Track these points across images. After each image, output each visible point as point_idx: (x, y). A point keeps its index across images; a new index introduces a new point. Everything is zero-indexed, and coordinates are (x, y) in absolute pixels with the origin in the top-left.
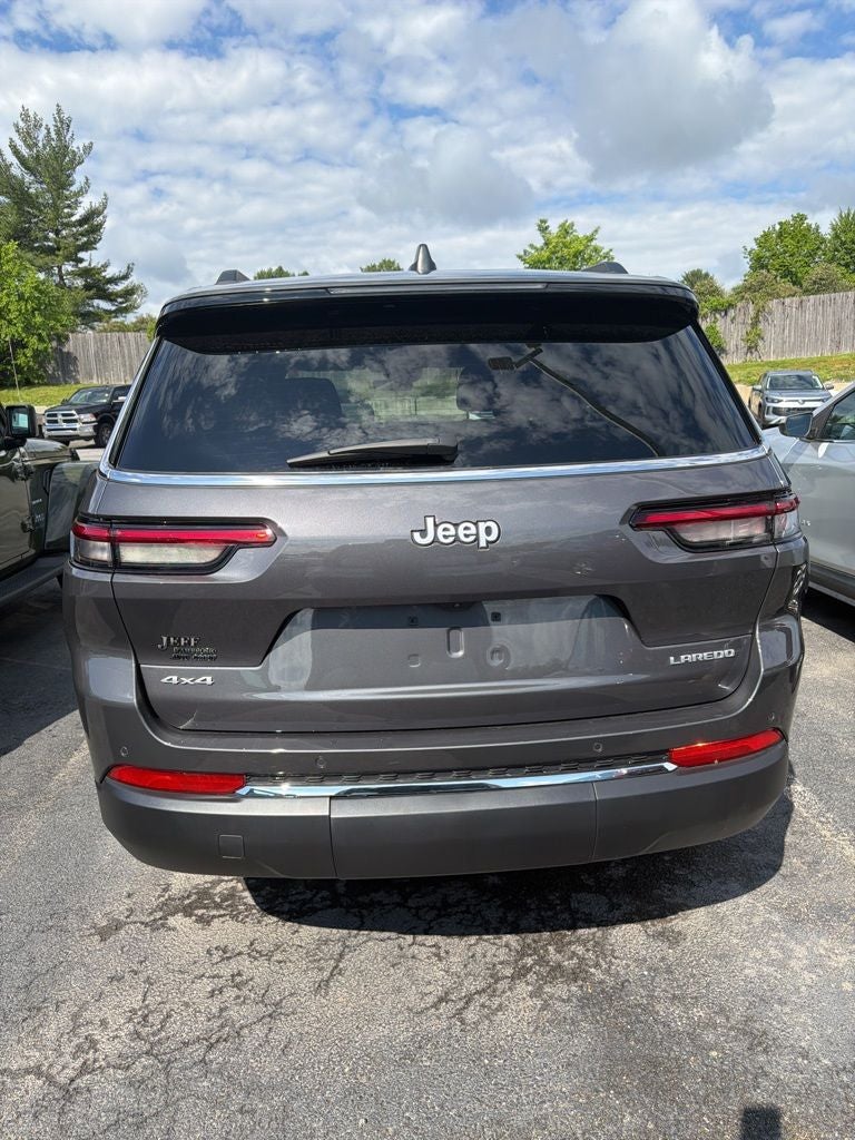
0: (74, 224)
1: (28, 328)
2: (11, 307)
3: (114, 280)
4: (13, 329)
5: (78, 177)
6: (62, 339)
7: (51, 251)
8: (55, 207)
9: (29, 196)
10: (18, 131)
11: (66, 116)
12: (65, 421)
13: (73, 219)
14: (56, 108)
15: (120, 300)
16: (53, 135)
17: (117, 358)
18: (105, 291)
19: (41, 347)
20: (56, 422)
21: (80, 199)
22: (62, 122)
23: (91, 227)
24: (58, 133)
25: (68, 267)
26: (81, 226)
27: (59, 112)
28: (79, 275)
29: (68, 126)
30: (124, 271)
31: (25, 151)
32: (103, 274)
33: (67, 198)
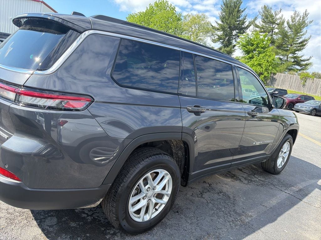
0: (297, 44)
1: (266, 70)
2: (264, 64)
3: (304, 61)
4: (261, 69)
5: (304, 30)
6: (275, 74)
7: (287, 50)
8: (293, 39)
9: (287, 35)
10: (291, 18)
11: (307, 13)
12: (256, 95)
13: (298, 42)
14: (305, 10)
15: (303, 67)
16: (301, 19)
17: (288, 82)
18: (299, 63)
19: (267, 75)
20: (254, 94)
21: (302, 36)
22: (305, 14)
23: (302, 45)
24: (303, 18)
25: (290, 55)
26: (299, 44)
27: (306, 12)
28: (293, 58)
29: (307, 16)
30: (308, 58)
31: (291, 23)
32: (301, 58)
33: (298, 36)
